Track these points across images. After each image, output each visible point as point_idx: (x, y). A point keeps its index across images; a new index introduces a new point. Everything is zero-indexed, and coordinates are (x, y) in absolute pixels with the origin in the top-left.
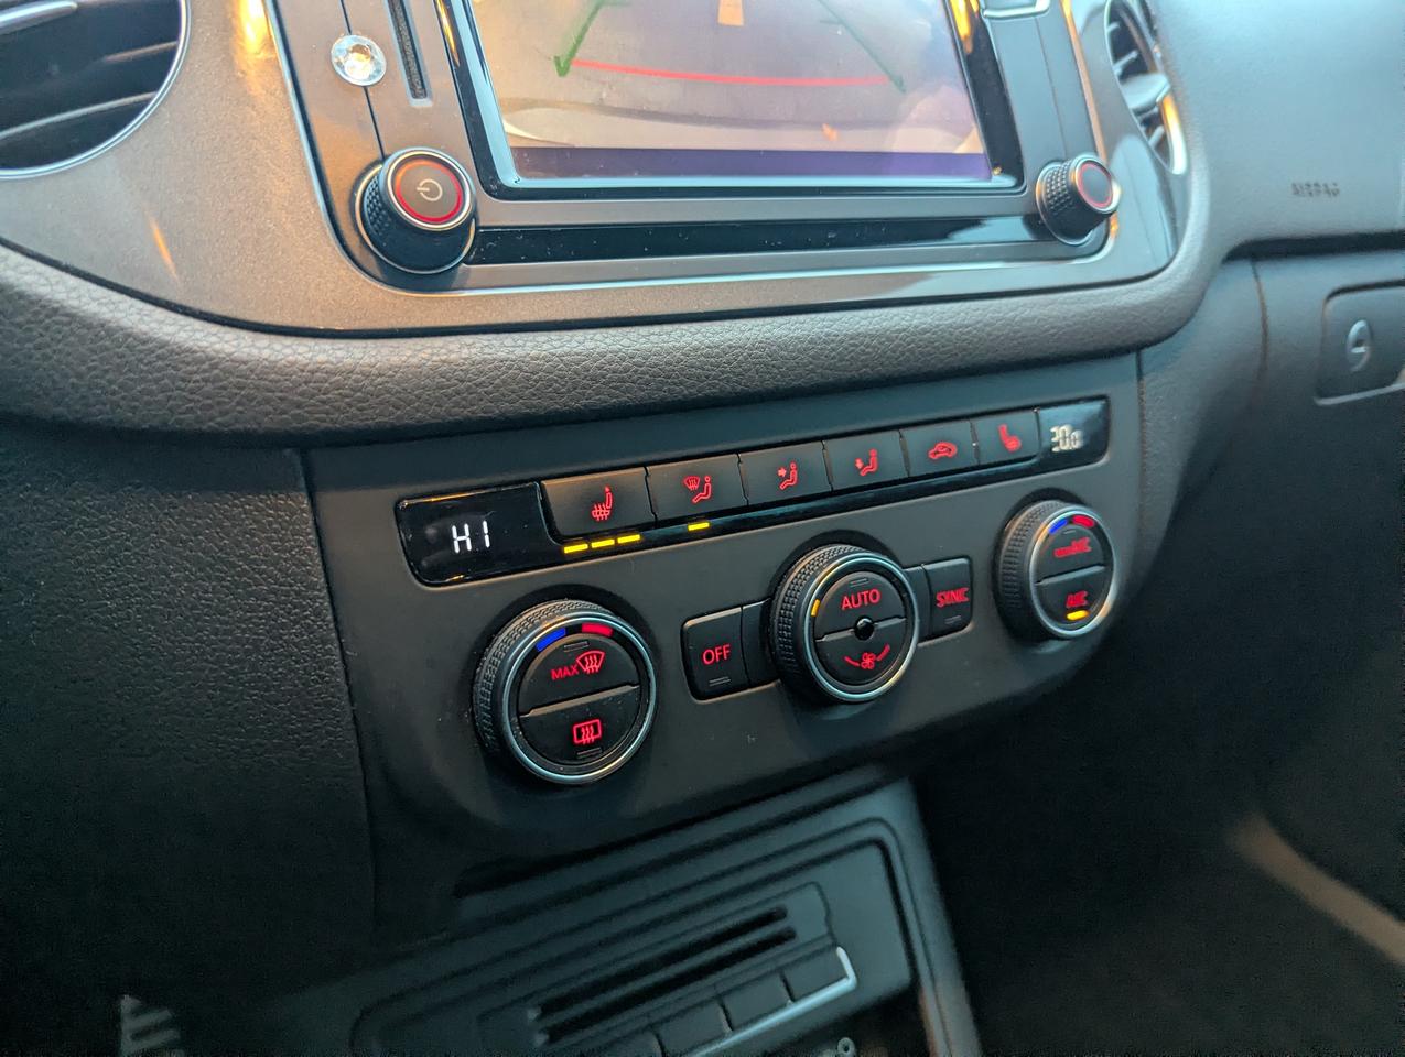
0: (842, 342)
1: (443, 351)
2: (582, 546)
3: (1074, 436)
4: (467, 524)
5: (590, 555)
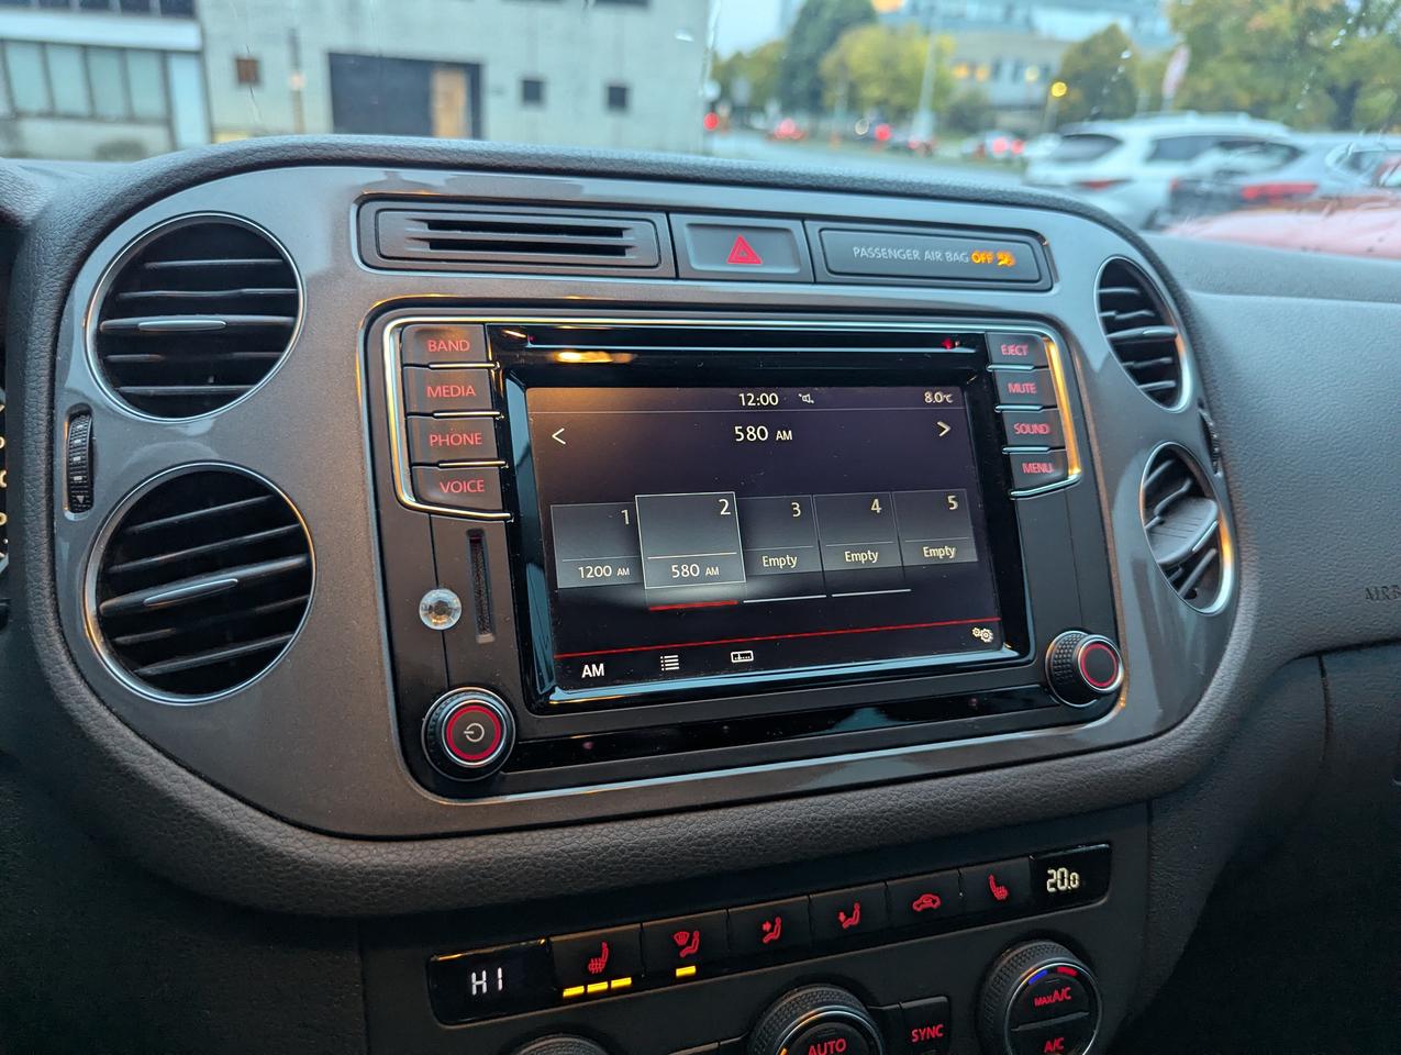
0: (826, 824)
1: (473, 852)
2: (579, 990)
3: (1074, 877)
4: (484, 973)
5: (585, 996)
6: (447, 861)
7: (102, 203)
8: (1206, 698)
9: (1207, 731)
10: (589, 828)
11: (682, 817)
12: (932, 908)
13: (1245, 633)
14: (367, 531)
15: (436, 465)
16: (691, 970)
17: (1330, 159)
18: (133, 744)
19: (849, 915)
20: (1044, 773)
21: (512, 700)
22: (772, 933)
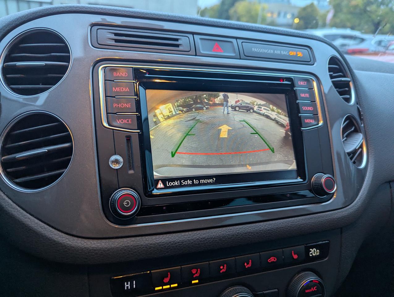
0: (242, 235)
2: (161, 288)
3: (318, 251)
4: (129, 282)
5: (162, 290)
6: (117, 246)
7: (5, 24)
8: (360, 195)
9: (360, 206)
10: (165, 236)
11: (195, 232)
12: (274, 261)
13: (370, 175)
14: (92, 135)
15: (116, 114)
16: (197, 281)
17: (373, 42)
18: (11, 205)
19: (248, 264)
20: (311, 218)
21: (139, 192)
22: (223, 269)
